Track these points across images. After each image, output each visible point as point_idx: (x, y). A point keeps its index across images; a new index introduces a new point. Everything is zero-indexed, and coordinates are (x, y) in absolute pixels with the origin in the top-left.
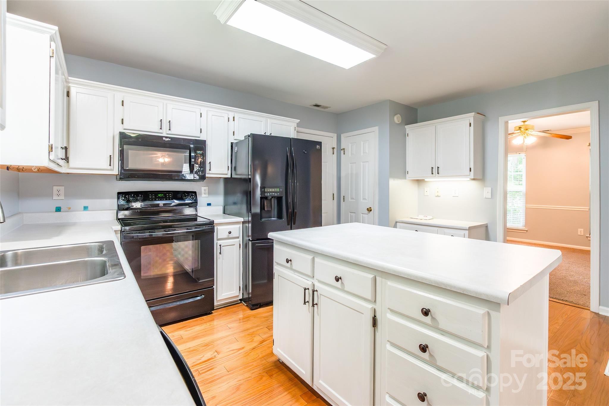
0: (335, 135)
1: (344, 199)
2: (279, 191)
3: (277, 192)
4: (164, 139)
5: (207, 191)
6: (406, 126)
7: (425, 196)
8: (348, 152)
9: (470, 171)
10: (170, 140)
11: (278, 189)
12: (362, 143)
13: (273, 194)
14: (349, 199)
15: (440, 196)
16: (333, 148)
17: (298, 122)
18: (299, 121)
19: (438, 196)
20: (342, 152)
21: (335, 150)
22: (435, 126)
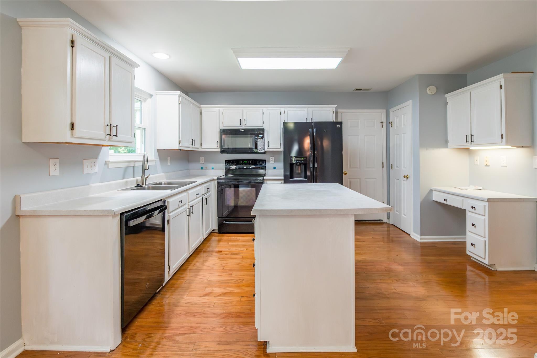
0: (384, 111)
1: (392, 167)
2: (303, 159)
3: (302, 160)
4: (241, 130)
5: (273, 160)
6: (445, 95)
7: (475, 165)
8: (395, 125)
9: (502, 137)
10: (244, 130)
11: (303, 158)
12: (403, 116)
13: (299, 161)
14: (395, 167)
15: (489, 166)
16: (382, 122)
17: (336, 107)
18: (337, 105)
19: (487, 166)
20: (390, 125)
21: (384, 125)
22: (469, 93)
